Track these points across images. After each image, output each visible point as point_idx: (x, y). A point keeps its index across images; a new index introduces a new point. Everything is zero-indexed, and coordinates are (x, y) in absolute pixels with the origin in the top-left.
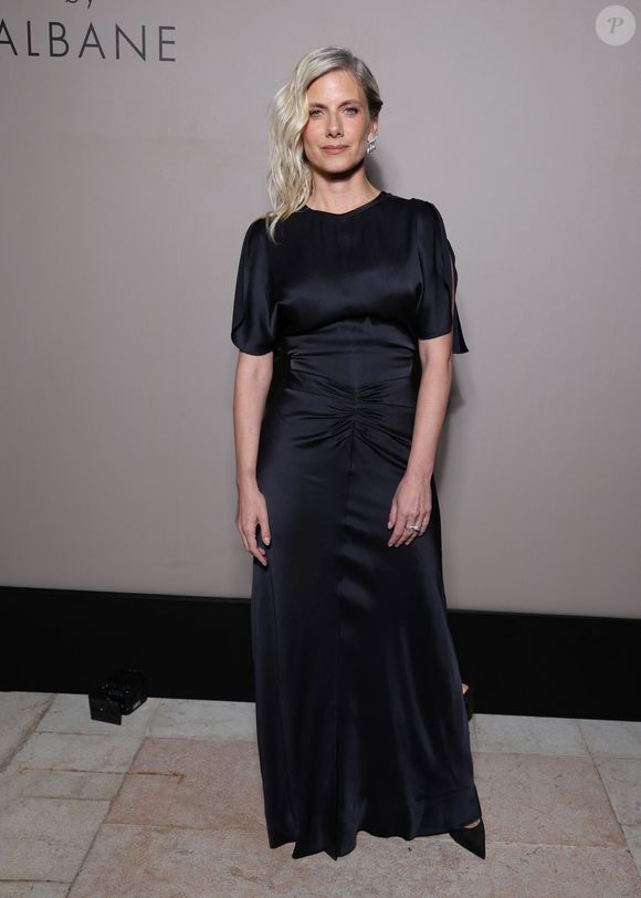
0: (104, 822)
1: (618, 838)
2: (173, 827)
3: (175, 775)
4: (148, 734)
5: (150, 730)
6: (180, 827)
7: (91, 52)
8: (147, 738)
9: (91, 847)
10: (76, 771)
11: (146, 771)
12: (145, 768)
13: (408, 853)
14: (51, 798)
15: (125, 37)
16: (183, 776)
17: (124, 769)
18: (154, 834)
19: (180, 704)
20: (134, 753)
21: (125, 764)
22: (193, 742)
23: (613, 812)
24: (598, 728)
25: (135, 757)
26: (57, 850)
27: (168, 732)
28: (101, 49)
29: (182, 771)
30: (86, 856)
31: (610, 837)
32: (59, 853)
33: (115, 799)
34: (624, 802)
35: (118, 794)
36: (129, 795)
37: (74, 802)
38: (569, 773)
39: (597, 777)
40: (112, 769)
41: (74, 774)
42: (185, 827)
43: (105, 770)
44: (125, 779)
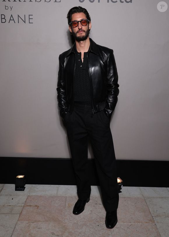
0: (18, 220)
1: (152, 221)
2: (36, 221)
3: (36, 206)
4: (29, 195)
5: (29, 194)
6: (38, 221)
7: (12, 22)
8: (29, 196)
9: (15, 228)
10: (10, 206)
11: (28, 205)
12: (28, 204)
13: (98, 227)
14: (4, 214)
15: (20, 18)
16: (38, 206)
17: (23, 205)
18: (31, 224)
19: (37, 186)
20: (25, 200)
21: (23, 203)
22: (40, 196)
23: (151, 213)
24: (145, 189)
25: (26, 201)
26: (6, 229)
27: (34, 194)
28: (14, 21)
29: (38, 205)
30: (14, 230)
31: (150, 220)
32: (6, 230)
33: (21, 214)
34: (153, 210)
35: (22, 212)
36: (24, 212)
37: (10, 215)
38: (138, 202)
39: (146, 203)
40: (20, 205)
41: (10, 207)
42: (39, 221)
43: (18, 205)
44: (23, 208)
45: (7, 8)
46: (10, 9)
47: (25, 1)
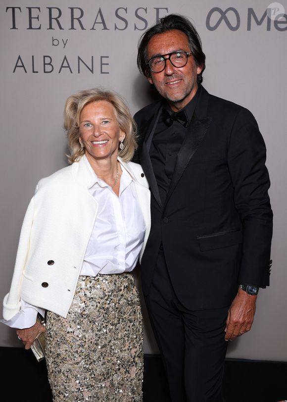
15: (83, 62)
45: (56, 42)
46: (61, 44)
47: (93, 29)
